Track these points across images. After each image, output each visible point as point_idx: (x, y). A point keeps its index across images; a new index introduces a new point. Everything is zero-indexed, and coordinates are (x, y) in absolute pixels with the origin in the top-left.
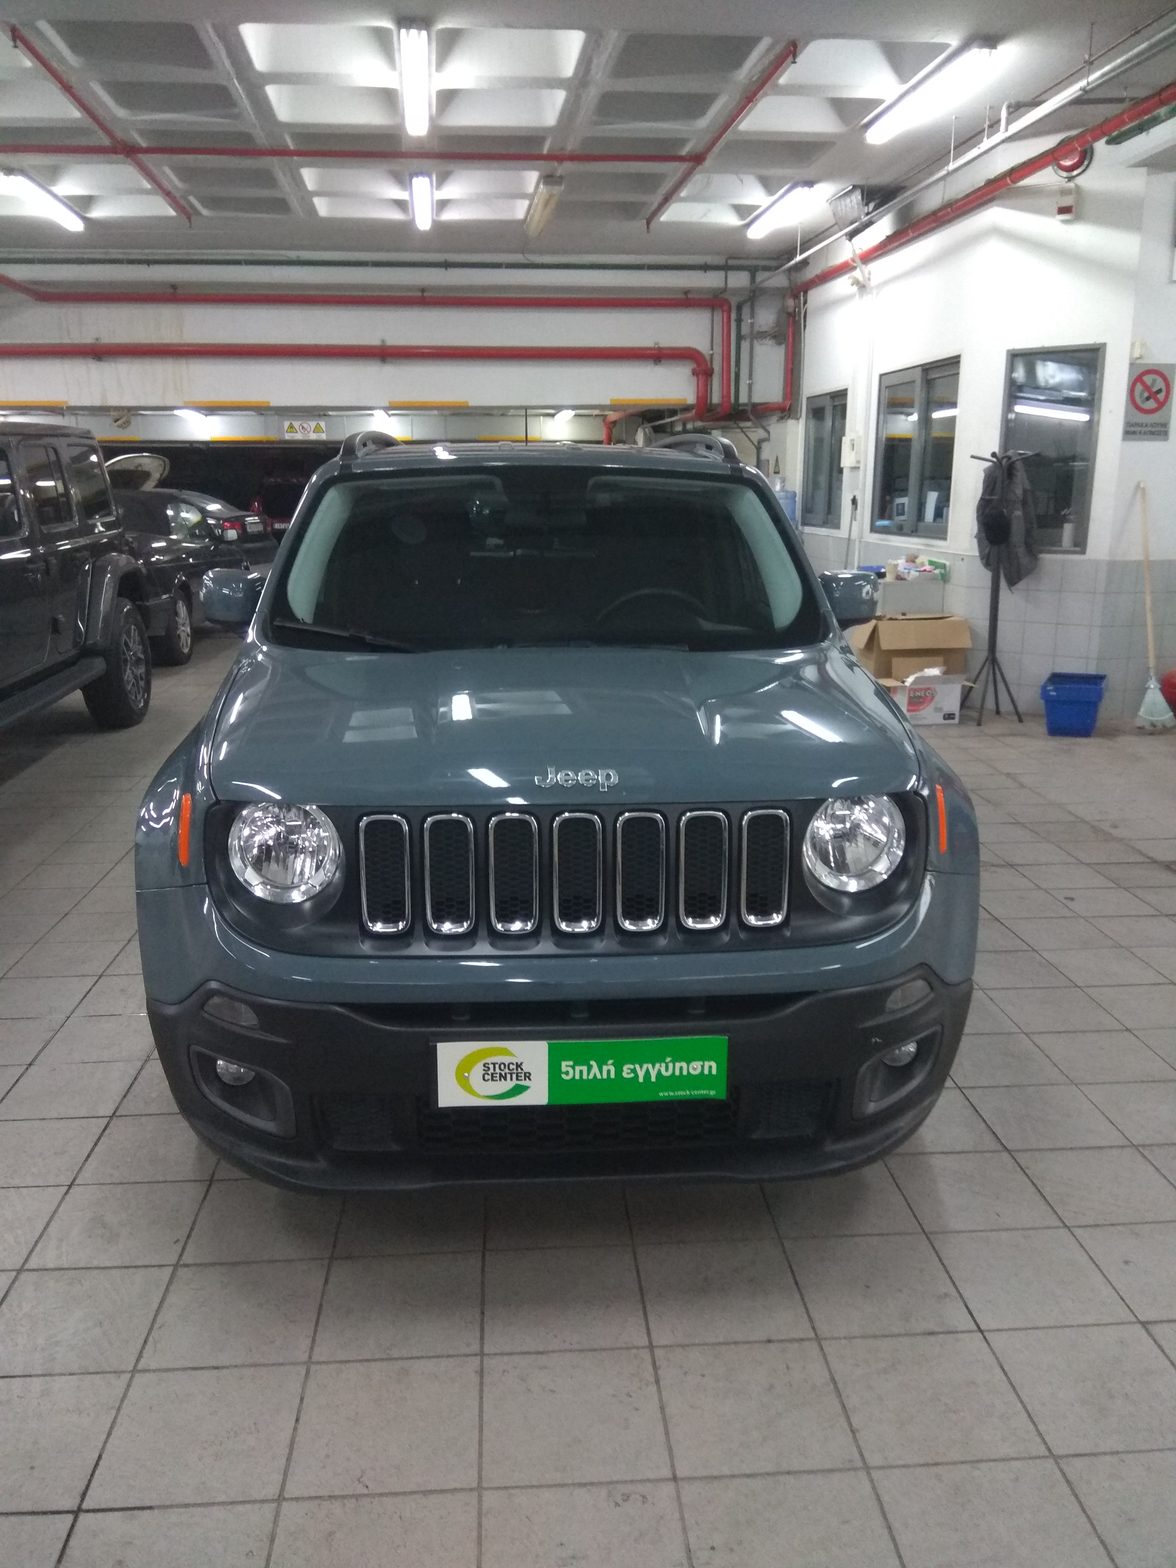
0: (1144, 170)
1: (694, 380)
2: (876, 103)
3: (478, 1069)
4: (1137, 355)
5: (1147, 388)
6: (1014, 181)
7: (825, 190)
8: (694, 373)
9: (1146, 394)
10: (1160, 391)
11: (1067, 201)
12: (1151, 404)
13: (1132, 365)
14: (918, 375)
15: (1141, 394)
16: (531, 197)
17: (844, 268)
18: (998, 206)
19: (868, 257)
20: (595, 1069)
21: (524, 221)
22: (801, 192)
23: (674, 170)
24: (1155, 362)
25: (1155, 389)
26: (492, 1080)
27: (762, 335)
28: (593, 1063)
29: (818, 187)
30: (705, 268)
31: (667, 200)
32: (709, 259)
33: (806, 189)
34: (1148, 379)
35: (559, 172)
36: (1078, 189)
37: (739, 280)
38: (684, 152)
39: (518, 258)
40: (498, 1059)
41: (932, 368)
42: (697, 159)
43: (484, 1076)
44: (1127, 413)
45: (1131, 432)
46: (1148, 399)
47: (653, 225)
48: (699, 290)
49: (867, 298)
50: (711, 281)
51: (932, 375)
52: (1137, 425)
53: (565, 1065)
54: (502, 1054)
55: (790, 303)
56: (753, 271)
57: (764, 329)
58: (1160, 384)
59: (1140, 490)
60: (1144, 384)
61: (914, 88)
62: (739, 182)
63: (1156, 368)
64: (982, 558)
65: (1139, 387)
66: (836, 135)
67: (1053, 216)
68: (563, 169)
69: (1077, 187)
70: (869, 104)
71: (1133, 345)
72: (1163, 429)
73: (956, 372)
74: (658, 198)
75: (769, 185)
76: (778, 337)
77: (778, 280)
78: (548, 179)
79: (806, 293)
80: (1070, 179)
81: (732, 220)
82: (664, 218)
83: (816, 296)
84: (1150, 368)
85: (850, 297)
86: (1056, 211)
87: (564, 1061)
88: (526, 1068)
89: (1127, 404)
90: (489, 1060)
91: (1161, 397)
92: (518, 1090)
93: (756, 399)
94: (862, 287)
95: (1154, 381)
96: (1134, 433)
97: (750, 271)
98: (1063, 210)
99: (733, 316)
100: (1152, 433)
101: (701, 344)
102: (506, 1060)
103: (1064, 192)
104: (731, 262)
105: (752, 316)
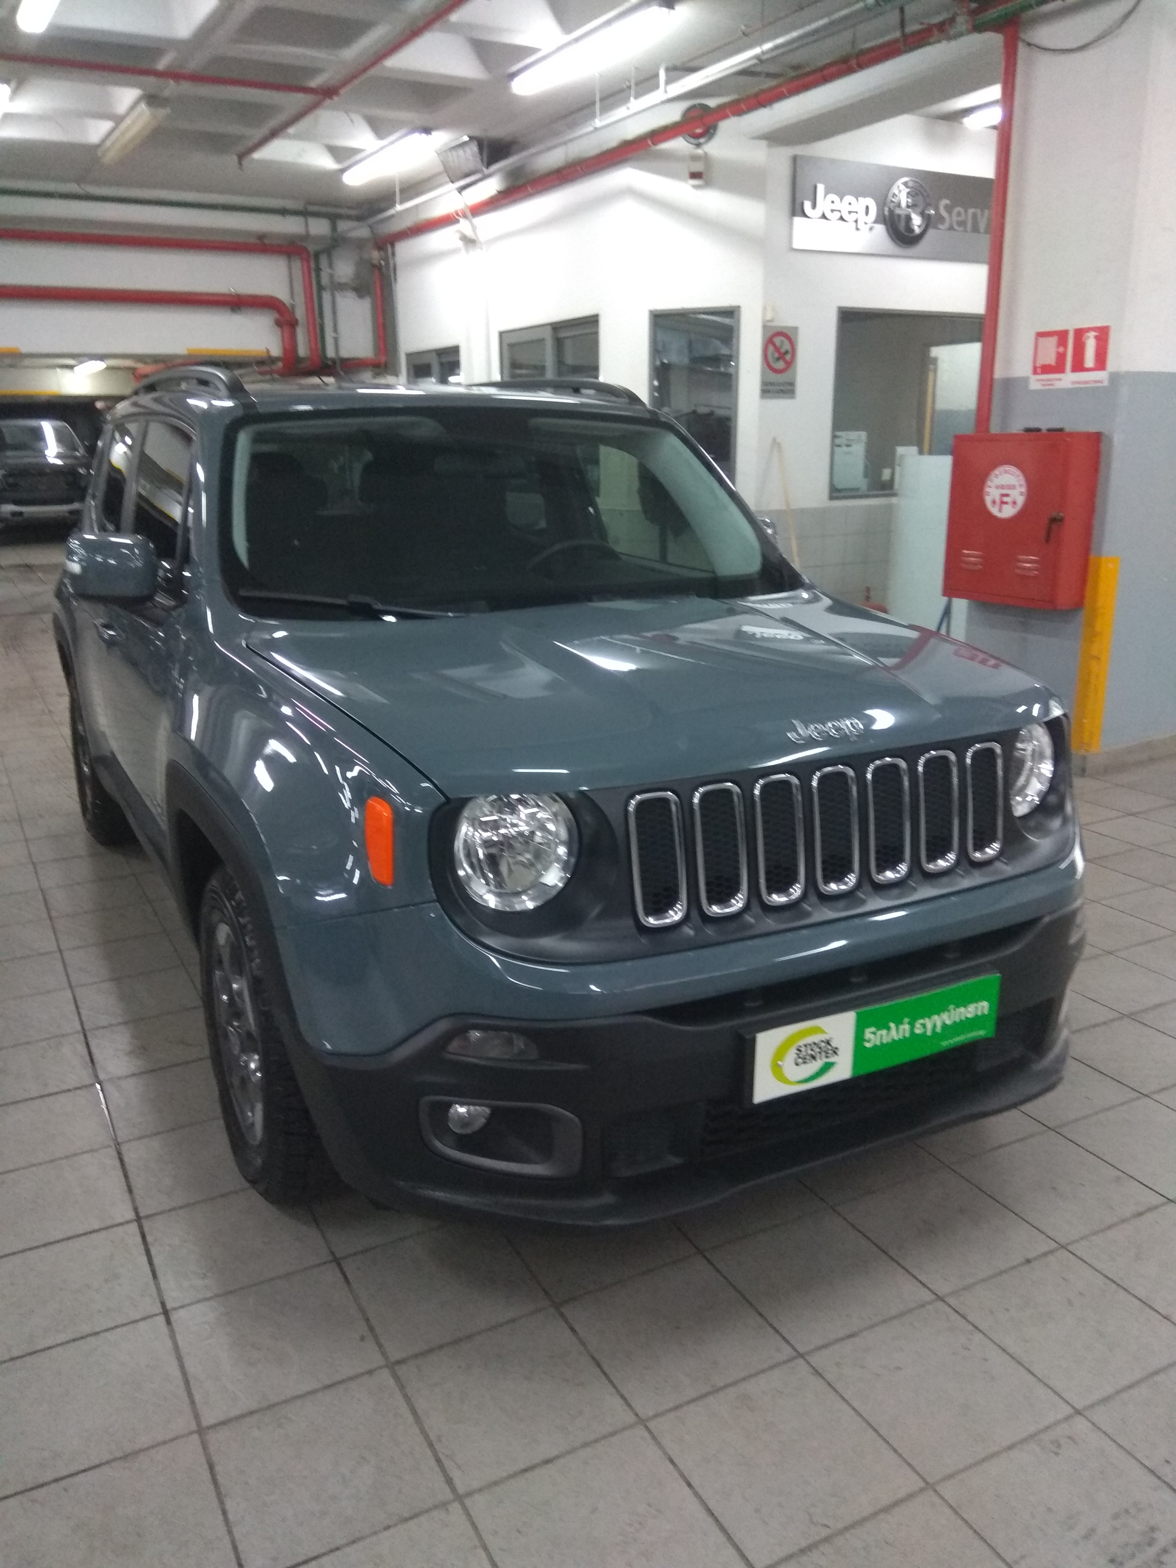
0: (764, 143)
1: (278, 331)
2: (530, 51)
3: (792, 1054)
4: (768, 318)
5: (777, 349)
6: (655, 143)
7: (441, 138)
8: (278, 323)
9: (777, 355)
10: (787, 352)
11: (698, 167)
12: (780, 365)
13: (765, 327)
14: (548, 335)
15: (773, 355)
16: (118, 120)
17: (447, 221)
18: (630, 166)
19: (478, 210)
20: (893, 1032)
21: (97, 146)
22: (418, 138)
23: (297, 100)
24: (783, 324)
25: (783, 350)
26: (805, 1063)
27: (341, 287)
28: (892, 1025)
29: (435, 134)
30: (283, 212)
31: (274, 134)
32: (290, 204)
33: (424, 135)
34: (778, 340)
35: (166, 93)
36: (706, 158)
37: (319, 228)
38: (313, 83)
39: (73, 188)
40: (809, 1040)
41: (561, 327)
42: (328, 92)
43: (796, 1060)
44: (763, 374)
45: (769, 390)
46: (778, 359)
47: (245, 162)
48: (278, 236)
49: (475, 254)
50: (291, 226)
51: (562, 335)
52: (771, 384)
53: (868, 1033)
54: (816, 1033)
55: (375, 255)
56: (333, 218)
57: (343, 280)
58: (787, 346)
59: (776, 445)
60: (774, 345)
61: (577, 40)
62: (349, 122)
63: (784, 331)
64: (645, 512)
65: (771, 348)
66: (474, 81)
67: (685, 180)
68: (171, 88)
69: (706, 154)
70: (523, 52)
71: (765, 309)
72: (789, 388)
73: (593, 330)
74: (264, 131)
75: (379, 128)
76: (360, 289)
77: (361, 232)
78: (152, 99)
79: (393, 245)
80: (698, 145)
81: (327, 163)
82: (257, 155)
83: (404, 250)
84: (780, 330)
85: (455, 251)
86: (687, 175)
87: (868, 1027)
88: (834, 1044)
89: (763, 365)
90: (801, 1043)
91: (788, 357)
92: (827, 1067)
93: (345, 353)
94: (469, 242)
95: (782, 342)
96: (769, 391)
97: (330, 219)
98: (695, 175)
99: (313, 265)
100: (782, 391)
101: (282, 293)
102: (816, 1038)
103: (695, 158)
104: (311, 208)
105: (331, 265)
